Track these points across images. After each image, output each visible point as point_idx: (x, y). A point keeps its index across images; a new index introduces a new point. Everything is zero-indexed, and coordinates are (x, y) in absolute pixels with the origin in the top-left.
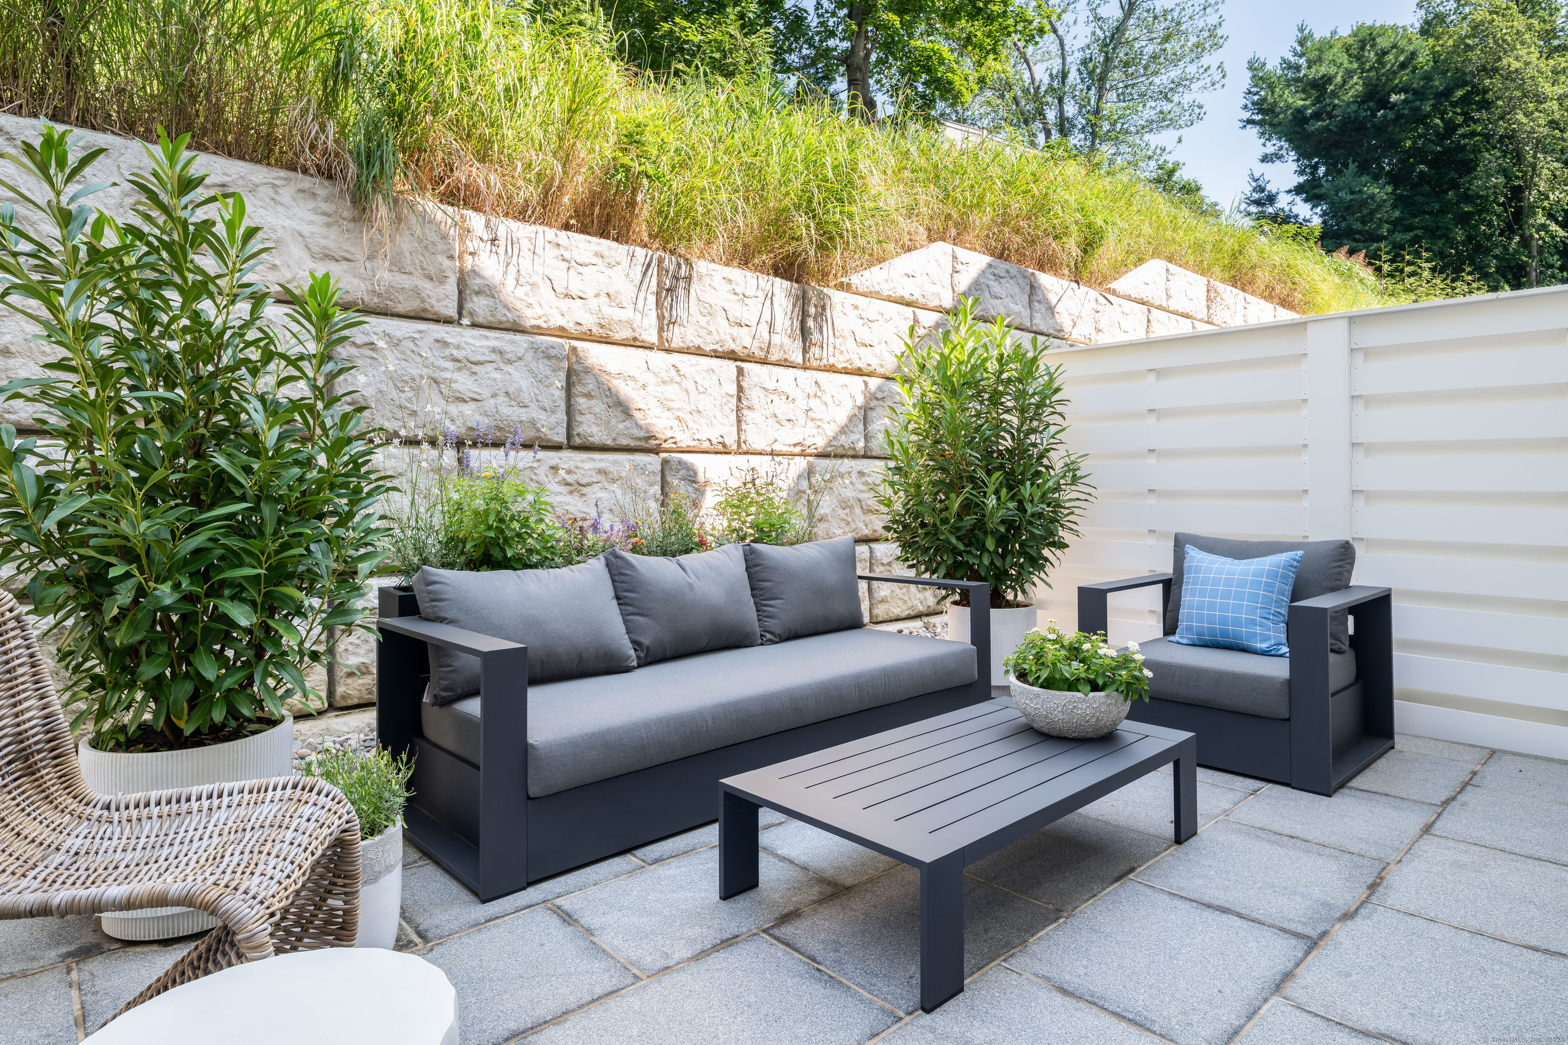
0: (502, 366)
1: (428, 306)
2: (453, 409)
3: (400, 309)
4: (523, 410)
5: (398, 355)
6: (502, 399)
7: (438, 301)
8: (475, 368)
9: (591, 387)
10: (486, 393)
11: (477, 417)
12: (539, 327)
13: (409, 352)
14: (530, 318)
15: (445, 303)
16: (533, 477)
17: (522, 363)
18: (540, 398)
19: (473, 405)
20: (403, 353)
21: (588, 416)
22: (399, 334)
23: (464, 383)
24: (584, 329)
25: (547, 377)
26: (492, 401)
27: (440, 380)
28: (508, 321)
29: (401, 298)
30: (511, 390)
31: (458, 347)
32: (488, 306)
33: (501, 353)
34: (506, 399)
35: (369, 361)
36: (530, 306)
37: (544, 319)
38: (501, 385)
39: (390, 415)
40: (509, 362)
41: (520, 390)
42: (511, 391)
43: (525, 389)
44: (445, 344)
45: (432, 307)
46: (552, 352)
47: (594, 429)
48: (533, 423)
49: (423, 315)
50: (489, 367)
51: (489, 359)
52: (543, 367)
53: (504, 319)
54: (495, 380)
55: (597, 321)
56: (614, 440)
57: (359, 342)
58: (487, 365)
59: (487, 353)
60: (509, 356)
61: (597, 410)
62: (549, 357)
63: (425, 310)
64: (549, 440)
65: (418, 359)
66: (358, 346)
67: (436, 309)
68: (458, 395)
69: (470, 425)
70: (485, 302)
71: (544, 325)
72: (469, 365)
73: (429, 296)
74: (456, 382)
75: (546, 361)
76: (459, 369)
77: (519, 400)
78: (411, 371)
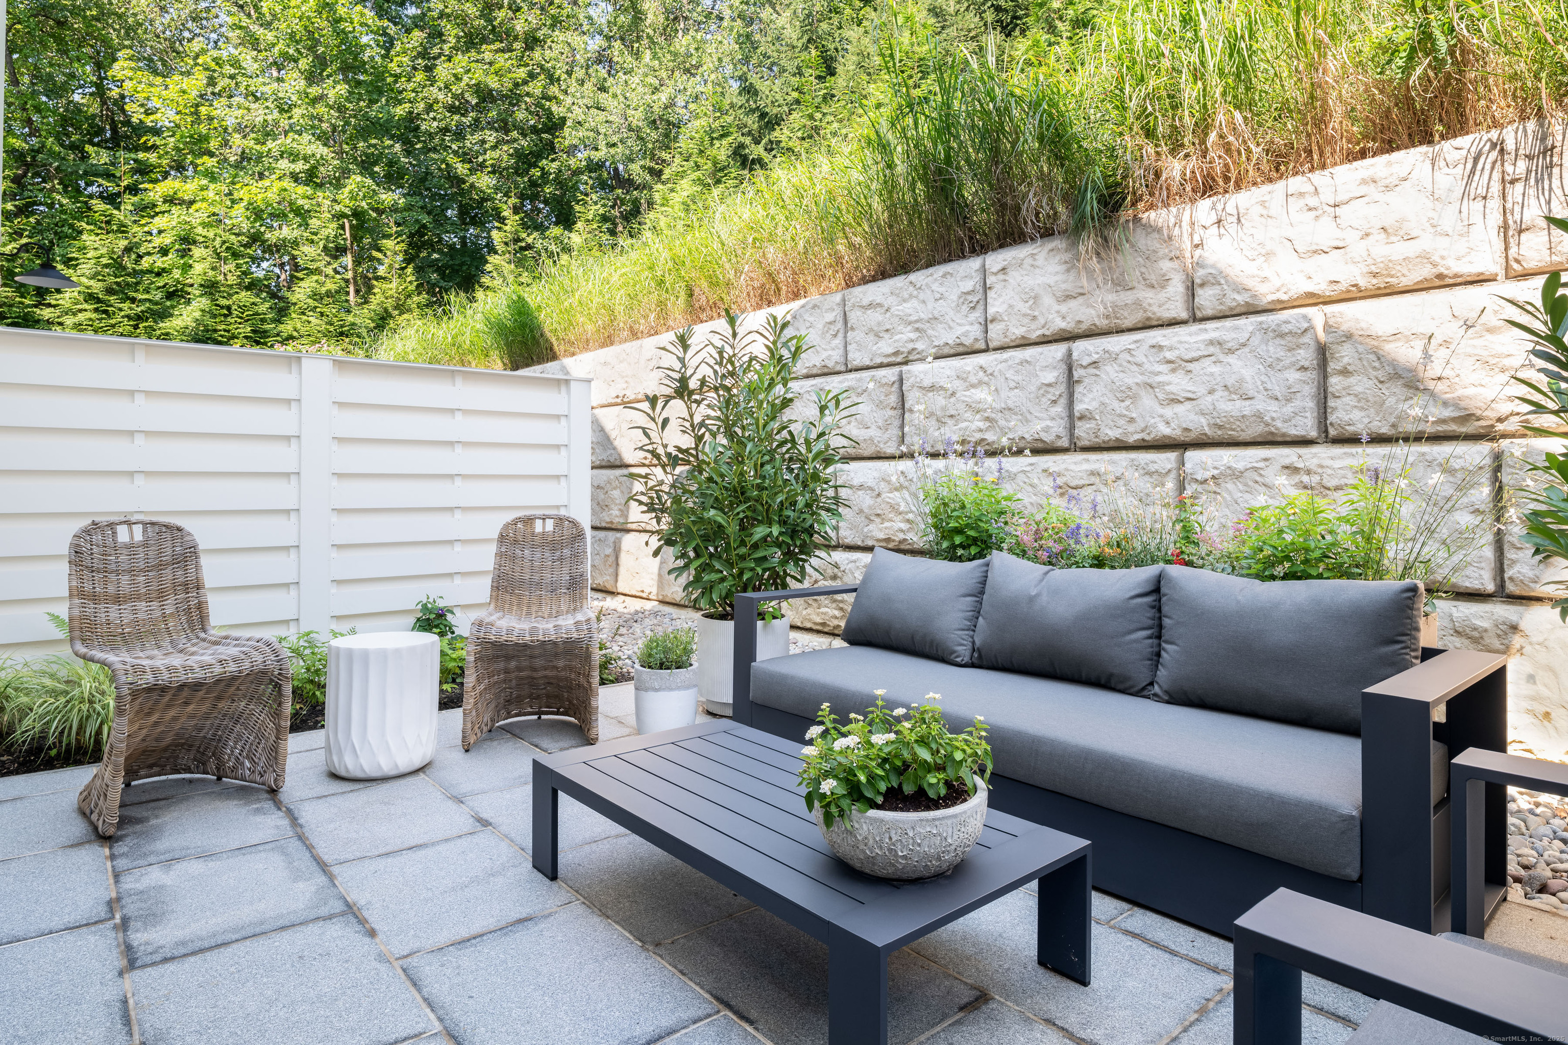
0: (1222, 357)
1: (1150, 314)
2: (1168, 412)
3: (1128, 323)
4: (1248, 403)
5: (1117, 368)
6: (1220, 393)
7: (1160, 306)
8: (1190, 366)
9: (1346, 360)
10: (1202, 390)
11: (1192, 416)
12: (1280, 301)
13: (1125, 364)
14: (1267, 294)
15: (1166, 306)
16: (1258, 479)
17: (1247, 350)
18: (1269, 386)
19: (1188, 405)
20: (1120, 365)
21: (1347, 399)
22: (1116, 349)
23: (1178, 383)
24: (1343, 286)
25: (1278, 359)
26: (1209, 398)
27: (1154, 385)
28: (1239, 305)
29: (1126, 314)
30: (1230, 382)
31: (1171, 349)
32: (1214, 295)
33: (1220, 344)
34: (1226, 393)
35: (1094, 378)
36: (1265, 280)
37: (1284, 290)
38: (1219, 379)
39: (1112, 424)
40: (1231, 351)
41: (1241, 381)
42: (1229, 384)
43: (1248, 379)
44: (1161, 348)
45: (1154, 313)
46: (1285, 328)
47: (1356, 415)
48: (1259, 416)
49: (1148, 323)
50: (1207, 362)
51: (1206, 353)
52: (1274, 349)
53: (1234, 304)
54: (1212, 374)
55: (1365, 270)
56: (1394, 426)
57: (1084, 364)
58: (1203, 360)
59: (1202, 347)
60: (1230, 345)
61: (1359, 389)
62: (1282, 336)
63: (1148, 319)
64: (1284, 435)
65: (1134, 368)
66: (1085, 367)
67: (1159, 314)
68: (1172, 396)
69: (1184, 426)
70: (1211, 292)
71: (1285, 297)
72: (1184, 364)
73: (1150, 305)
74: (1169, 384)
75: (1278, 341)
76: (1173, 371)
77: (1241, 392)
78: (1126, 380)
